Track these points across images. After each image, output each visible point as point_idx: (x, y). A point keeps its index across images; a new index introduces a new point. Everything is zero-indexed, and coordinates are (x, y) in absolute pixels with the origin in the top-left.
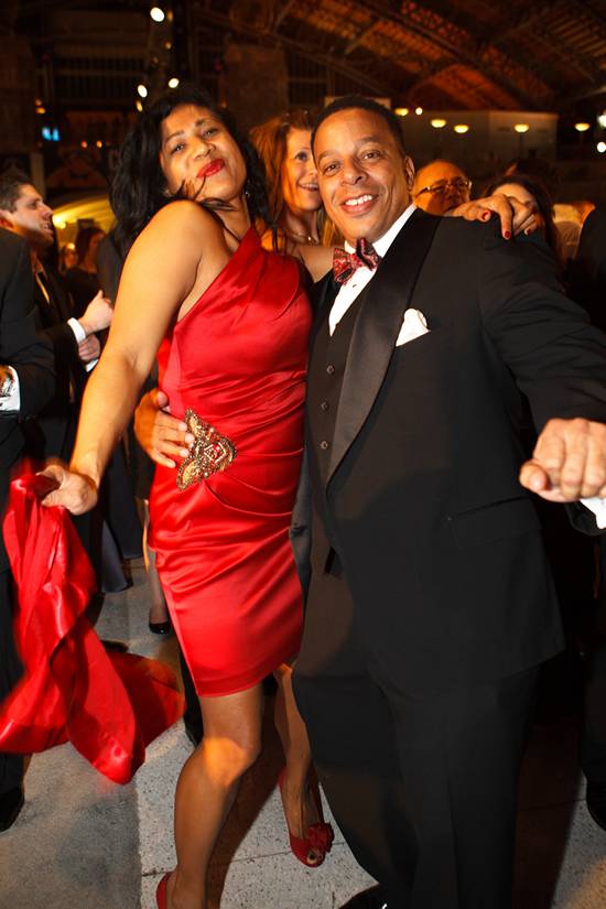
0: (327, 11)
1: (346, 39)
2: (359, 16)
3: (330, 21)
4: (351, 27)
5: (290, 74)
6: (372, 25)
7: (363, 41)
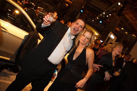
0: (129, 15)
1: (130, 20)
2: (134, 18)
3: (129, 17)
4: (131, 19)
5: (120, 22)
6: (135, 20)
7: (132, 22)
